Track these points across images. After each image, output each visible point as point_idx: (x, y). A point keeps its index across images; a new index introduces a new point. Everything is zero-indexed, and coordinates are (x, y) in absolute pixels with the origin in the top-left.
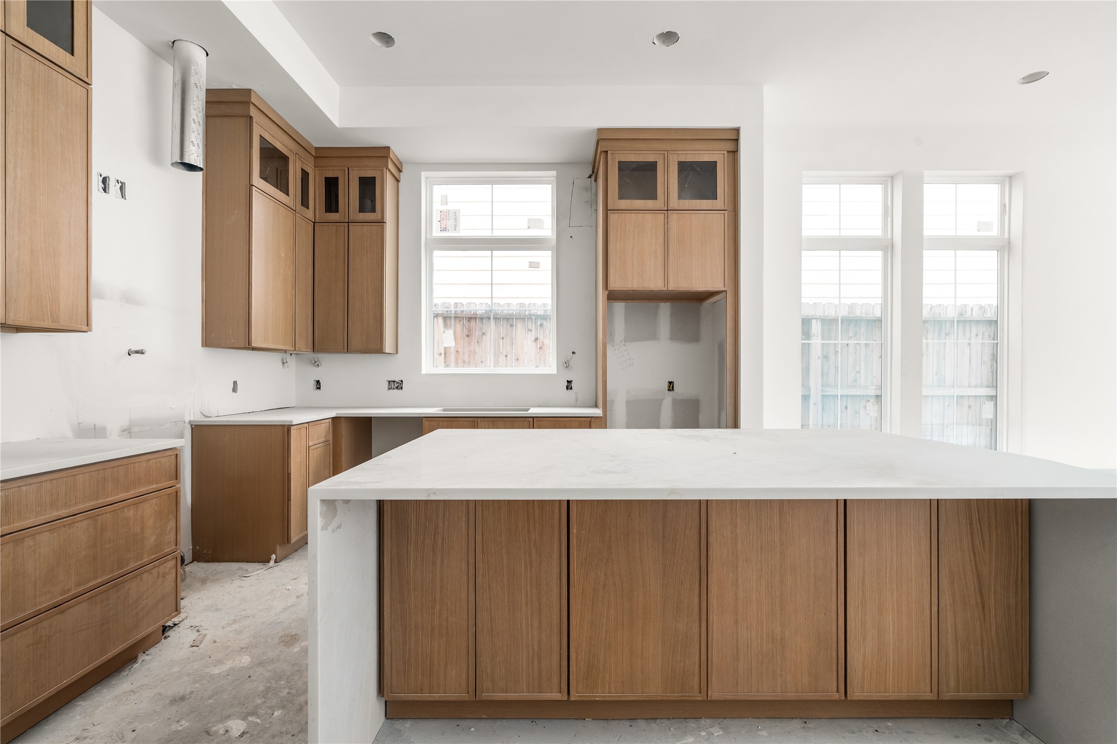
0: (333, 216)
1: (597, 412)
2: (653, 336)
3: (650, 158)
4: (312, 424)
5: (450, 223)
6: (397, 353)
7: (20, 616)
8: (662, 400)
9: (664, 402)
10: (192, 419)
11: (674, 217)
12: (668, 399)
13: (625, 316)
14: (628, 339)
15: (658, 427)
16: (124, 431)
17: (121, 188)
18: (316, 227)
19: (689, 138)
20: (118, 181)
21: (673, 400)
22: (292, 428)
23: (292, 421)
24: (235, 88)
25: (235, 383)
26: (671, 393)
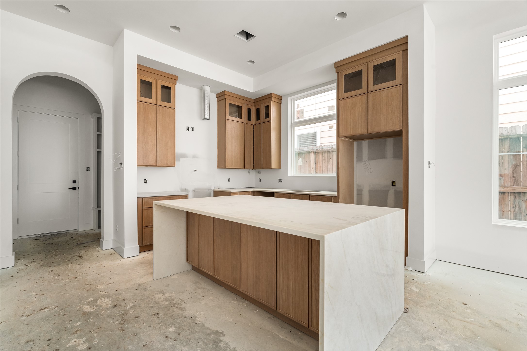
0: (259, 122)
1: (335, 194)
2: (383, 156)
3: (359, 69)
4: (241, 192)
5: (300, 115)
6: (280, 168)
7: (148, 225)
8: (389, 191)
9: (390, 191)
10: (214, 189)
11: (371, 95)
12: (392, 191)
13: (368, 147)
14: (370, 158)
15: (386, 206)
16: (193, 191)
17: (193, 128)
18: (254, 126)
19: (378, 51)
20: (192, 127)
21: (395, 191)
22: (231, 193)
23: (230, 191)
24: (221, 91)
25: (229, 179)
26: (394, 187)
